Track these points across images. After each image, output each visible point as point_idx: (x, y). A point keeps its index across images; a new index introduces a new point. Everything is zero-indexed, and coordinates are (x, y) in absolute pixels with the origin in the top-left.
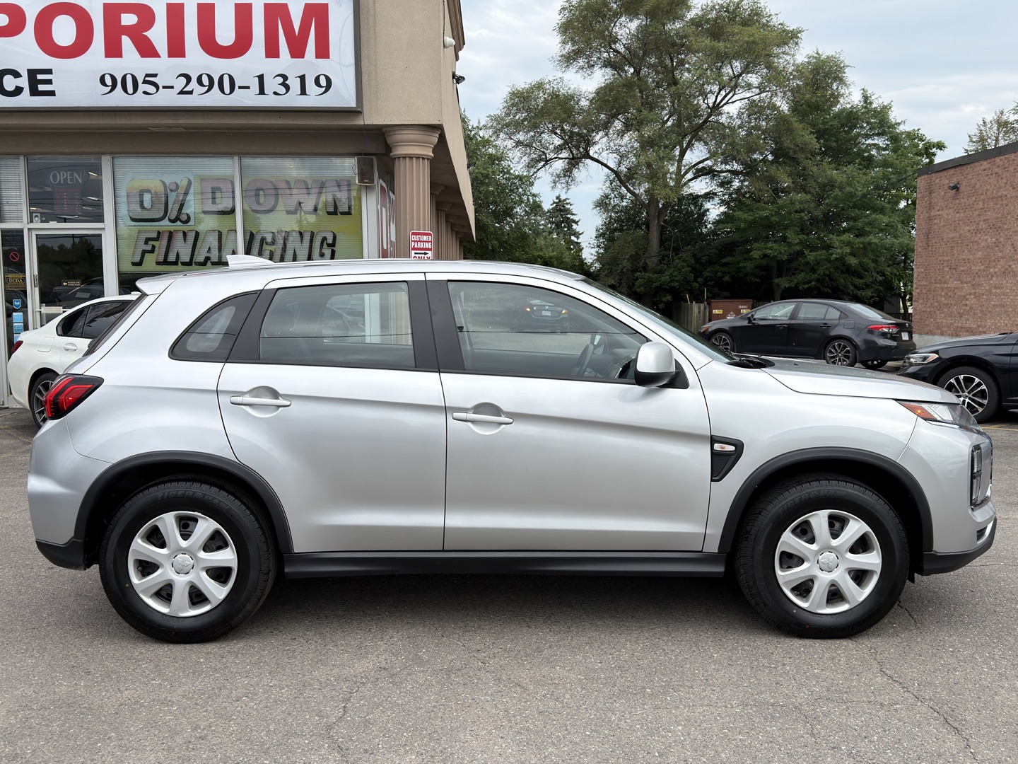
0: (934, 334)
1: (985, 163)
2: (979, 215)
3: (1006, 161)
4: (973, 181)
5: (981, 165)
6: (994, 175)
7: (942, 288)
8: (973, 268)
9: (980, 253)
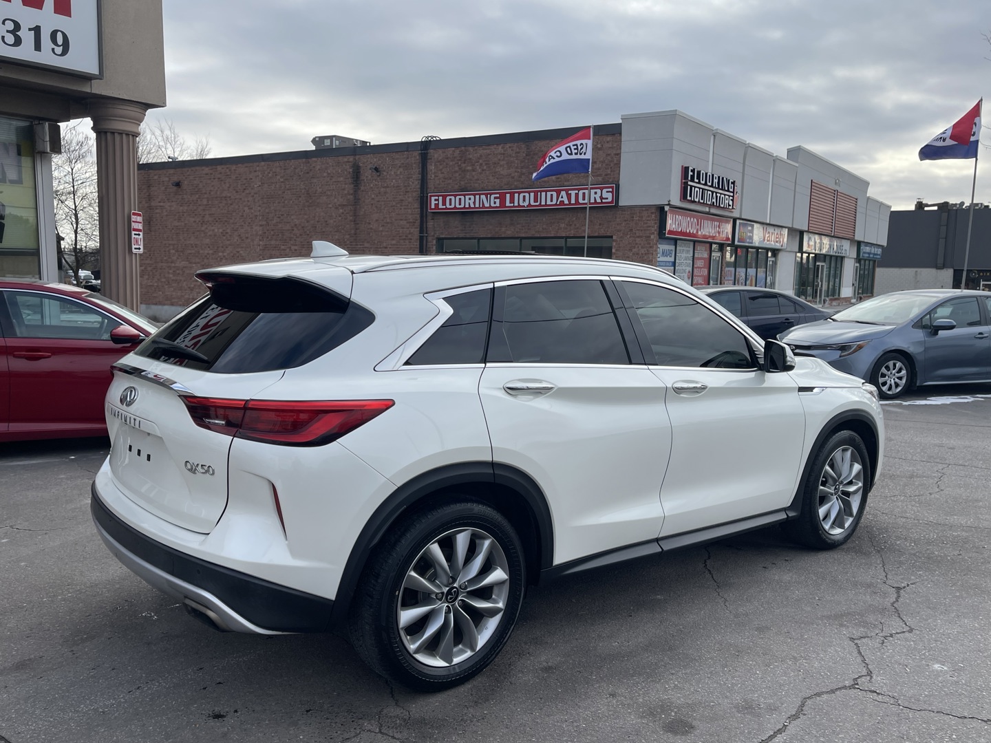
0: (164, 305)
1: (207, 169)
2: (204, 210)
3: (228, 170)
4: (195, 182)
5: (203, 170)
6: (216, 180)
7: (169, 267)
8: (201, 252)
9: (208, 240)
